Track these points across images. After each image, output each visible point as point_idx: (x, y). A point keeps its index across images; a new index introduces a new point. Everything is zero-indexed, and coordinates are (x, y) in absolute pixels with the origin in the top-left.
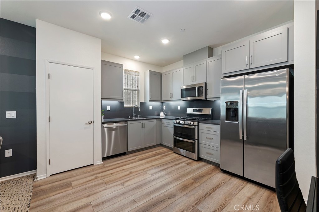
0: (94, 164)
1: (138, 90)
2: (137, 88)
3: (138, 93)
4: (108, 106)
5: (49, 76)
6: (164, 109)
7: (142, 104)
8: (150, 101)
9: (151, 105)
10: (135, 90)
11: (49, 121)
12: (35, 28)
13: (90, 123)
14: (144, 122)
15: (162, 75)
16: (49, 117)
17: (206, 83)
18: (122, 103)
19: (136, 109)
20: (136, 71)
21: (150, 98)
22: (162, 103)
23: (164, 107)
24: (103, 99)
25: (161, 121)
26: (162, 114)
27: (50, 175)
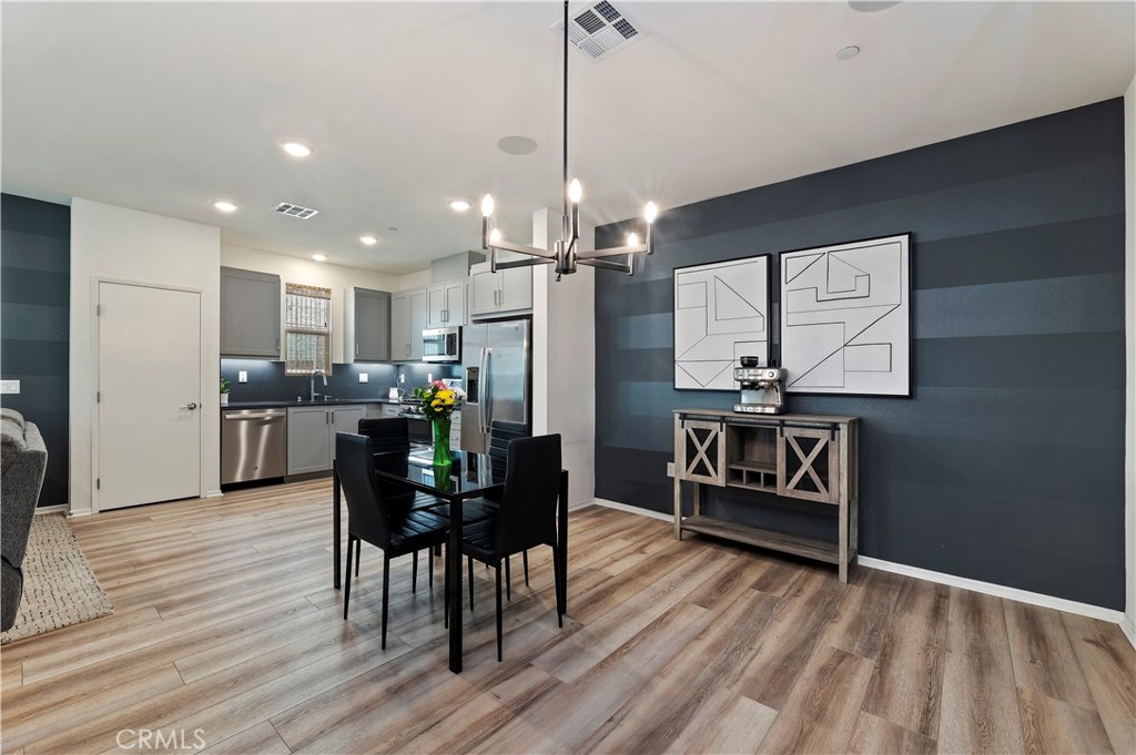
0: (202, 496)
1: (326, 335)
2: (324, 330)
3: (327, 341)
4: (241, 373)
5: (99, 311)
6: (403, 381)
7: (337, 367)
8: (356, 361)
9: (364, 373)
10: (319, 334)
11: (99, 401)
12: (69, 208)
13: (191, 408)
14: (332, 409)
15: (393, 298)
16: (99, 393)
17: (461, 328)
18: (281, 366)
19: (318, 378)
20: (322, 286)
21: (356, 355)
22: (398, 366)
23: (402, 376)
24: (223, 355)
25: (381, 408)
26: (394, 393)
27: (101, 512)
